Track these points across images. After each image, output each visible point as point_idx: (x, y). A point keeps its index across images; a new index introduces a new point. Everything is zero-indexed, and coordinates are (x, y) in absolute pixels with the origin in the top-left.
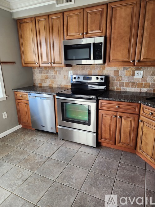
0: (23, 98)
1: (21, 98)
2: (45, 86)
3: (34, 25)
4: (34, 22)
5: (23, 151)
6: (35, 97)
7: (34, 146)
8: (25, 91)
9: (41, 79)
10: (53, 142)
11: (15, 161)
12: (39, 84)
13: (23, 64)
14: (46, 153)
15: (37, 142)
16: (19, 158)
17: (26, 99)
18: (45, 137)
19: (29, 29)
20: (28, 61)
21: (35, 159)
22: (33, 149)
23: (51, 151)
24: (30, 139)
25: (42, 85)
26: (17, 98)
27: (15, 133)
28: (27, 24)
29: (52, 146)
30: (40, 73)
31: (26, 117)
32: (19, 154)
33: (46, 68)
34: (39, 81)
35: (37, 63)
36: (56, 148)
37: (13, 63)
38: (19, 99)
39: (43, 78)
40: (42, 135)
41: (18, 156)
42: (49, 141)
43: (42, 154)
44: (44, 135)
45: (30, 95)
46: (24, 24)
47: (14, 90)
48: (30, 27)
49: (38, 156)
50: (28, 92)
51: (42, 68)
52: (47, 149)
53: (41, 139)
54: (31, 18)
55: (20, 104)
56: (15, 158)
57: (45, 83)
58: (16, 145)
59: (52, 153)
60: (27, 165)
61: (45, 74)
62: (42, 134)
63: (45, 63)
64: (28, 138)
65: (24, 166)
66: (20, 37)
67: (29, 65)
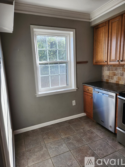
0: (89, 92)
1: (87, 91)
2: (112, 82)
3: (108, 28)
4: (107, 25)
5: (80, 139)
6: (99, 92)
7: (90, 138)
8: (91, 86)
9: (109, 76)
10: (110, 142)
11: (72, 146)
12: (106, 80)
13: (94, 62)
14: (99, 151)
15: (94, 135)
16: (75, 144)
17: (91, 92)
18: (102, 133)
19: (103, 32)
20: (98, 60)
21: (87, 153)
22: (89, 141)
23: (104, 152)
24: (89, 129)
25: (109, 81)
26: (85, 91)
27: (80, 119)
28: (102, 28)
29: (107, 147)
30: (108, 70)
31: (89, 108)
32: (76, 140)
33: (114, 65)
34: (107, 77)
35: (106, 62)
36: (110, 151)
37: (86, 62)
38: (86, 91)
39: (111, 75)
40: (100, 130)
41: (75, 142)
42: (106, 140)
43: (95, 151)
44: (103, 130)
45: (94, 90)
46: (99, 29)
47: (83, 83)
48: (104, 30)
49: (90, 151)
50: (93, 87)
51: (111, 65)
52: (101, 148)
53: (98, 134)
54: (106, 22)
55: (86, 96)
56: (72, 143)
57: (112, 79)
58: (77, 130)
59: (105, 154)
60: (79, 155)
61: (113, 71)
62: (101, 128)
63: (113, 61)
64: (88, 128)
65: (76, 155)
66: (94, 40)
67: (99, 64)
